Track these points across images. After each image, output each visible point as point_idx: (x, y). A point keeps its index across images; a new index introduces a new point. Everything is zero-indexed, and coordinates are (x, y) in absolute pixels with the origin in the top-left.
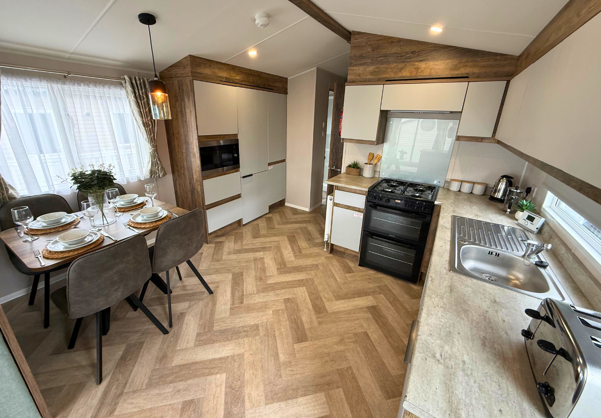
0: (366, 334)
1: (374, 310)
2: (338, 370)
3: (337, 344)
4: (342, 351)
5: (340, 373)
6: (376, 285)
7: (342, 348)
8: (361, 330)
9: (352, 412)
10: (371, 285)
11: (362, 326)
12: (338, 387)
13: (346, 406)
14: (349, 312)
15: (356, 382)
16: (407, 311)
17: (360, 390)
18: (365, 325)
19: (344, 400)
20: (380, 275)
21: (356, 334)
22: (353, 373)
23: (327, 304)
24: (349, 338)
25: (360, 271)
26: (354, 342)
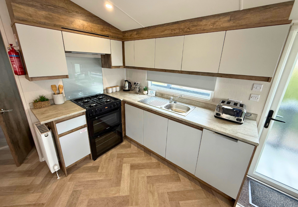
0: (148, 177)
1: (133, 167)
2: (170, 201)
3: (153, 196)
4: (158, 194)
5: (171, 200)
6: (115, 158)
7: (156, 193)
8: (146, 179)
9: (189, 200)
10: (115, 161)
11: (143, 177)
12: (179, 203)
13: (187, 202)
14: (132, 181)
15: (175, 192)
16: (138, 153)
17: (179, 191)
18: (143, 175)
19: (185, 202)
20: (109, 153)
21: (148, 183)
22: (171, 192)
23: (122, 194)
24: (150, 187)
25: (100, 162)
26: (153, 185)
